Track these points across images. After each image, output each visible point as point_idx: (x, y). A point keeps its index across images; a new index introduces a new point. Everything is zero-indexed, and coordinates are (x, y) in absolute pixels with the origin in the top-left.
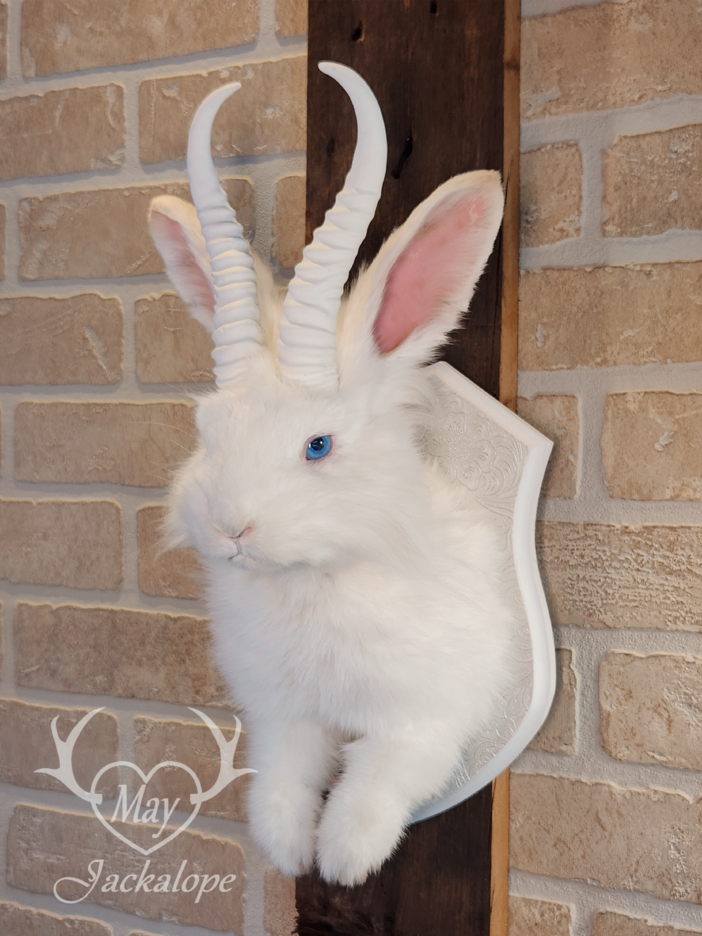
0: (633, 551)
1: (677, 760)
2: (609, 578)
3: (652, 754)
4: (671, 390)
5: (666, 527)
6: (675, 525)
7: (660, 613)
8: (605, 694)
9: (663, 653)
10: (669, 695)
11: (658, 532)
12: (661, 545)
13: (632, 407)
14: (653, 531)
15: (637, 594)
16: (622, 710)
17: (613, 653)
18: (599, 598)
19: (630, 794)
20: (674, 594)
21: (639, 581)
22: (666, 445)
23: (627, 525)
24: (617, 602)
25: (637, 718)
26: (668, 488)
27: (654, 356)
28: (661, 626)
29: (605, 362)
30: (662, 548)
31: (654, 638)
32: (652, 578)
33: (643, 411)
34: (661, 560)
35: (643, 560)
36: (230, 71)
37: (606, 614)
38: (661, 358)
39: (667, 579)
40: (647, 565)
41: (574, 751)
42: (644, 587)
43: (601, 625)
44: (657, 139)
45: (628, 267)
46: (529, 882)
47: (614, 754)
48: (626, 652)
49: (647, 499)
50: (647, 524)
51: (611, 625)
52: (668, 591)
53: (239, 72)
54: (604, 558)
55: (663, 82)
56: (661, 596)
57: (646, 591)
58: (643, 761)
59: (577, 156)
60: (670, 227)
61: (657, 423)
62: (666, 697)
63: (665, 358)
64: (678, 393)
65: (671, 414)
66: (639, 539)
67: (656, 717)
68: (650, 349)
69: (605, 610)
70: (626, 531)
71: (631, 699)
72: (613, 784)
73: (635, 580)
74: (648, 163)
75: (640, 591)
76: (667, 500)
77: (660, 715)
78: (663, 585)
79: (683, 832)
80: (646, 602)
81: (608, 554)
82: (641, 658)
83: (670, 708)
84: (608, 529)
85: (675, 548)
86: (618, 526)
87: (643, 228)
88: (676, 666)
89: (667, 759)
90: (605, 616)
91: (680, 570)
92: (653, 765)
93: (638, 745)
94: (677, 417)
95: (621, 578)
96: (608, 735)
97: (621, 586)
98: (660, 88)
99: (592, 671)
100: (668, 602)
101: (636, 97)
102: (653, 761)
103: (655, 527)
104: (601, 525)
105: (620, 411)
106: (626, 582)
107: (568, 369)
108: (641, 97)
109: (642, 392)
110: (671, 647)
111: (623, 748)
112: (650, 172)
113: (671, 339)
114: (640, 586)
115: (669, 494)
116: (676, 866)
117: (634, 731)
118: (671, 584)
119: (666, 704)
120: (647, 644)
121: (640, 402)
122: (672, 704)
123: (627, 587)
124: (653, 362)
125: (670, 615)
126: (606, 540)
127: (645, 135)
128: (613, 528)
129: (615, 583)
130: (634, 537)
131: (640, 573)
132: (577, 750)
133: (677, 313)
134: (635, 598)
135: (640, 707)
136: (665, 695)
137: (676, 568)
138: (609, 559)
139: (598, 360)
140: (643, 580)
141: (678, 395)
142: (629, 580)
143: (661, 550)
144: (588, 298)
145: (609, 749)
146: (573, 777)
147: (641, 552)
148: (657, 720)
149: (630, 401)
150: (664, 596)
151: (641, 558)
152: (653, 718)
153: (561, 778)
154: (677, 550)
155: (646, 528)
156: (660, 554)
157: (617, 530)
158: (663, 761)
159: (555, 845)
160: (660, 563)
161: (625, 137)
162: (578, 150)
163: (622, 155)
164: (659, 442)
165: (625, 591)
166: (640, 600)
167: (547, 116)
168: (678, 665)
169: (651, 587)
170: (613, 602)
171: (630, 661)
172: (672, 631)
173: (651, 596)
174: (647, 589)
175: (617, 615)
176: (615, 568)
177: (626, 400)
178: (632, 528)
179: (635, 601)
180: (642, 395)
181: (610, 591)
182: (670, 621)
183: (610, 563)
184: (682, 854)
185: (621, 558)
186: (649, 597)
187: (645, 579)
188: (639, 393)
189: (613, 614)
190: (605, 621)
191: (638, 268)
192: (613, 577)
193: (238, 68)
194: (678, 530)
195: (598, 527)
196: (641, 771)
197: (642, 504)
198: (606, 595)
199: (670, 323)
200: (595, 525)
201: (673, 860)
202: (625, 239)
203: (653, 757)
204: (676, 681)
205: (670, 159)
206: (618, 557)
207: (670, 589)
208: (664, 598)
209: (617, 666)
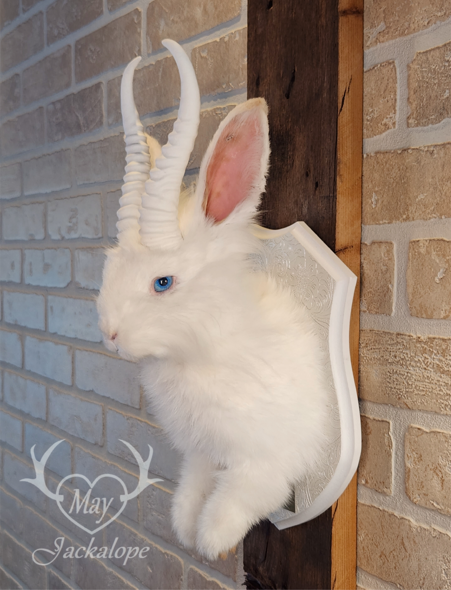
0: (423, 355)
1: (446, 509)
2: (409, 373)
3: (432, 502)
4: (445, 239)
5: (441, 339)
6: (446, 338)
7: (437, 401)
8: (408, 455)
9: (439, 430)
10: (442, 461)
11: (436, 342)
12: (438, 352)
13: (423, 250)
14: (433, 341)
15: (424, 386)
16: (416, 468)
17: (412, 427)
18: (404, 387)
19: (420, 528)
20: (445, 388)
21: (426, 377)
22: (441, 278)
23: (420, 336)
24: (414, 391)
25: (424, 475)
26: (442, 310)
27: (435, 214)
28: (438, 411)
29: (408, 218)
30: (439, 354)
31: (435, 419)
32: (433, 375)
33: (429, 253)
34: (438, 363)
35: (428, 362)
36: (229, 36)
37: (408, 399)
38: (438, 214)
39: (441, 377)
40: (430, 366)
41: (391, 493)
42: (428, 381)
43: (405, 406)
44: (437, 53)
45: (421, 149)
46: (368, 579)
47: (412, 499)
48: (419, 427)
49: (430, 318)
50: (431, 336)
51: (411, 407)
52: (442, 385)
53: (233, 36)
54: (407, 359)
55: (441, 10)
56: (438, 389)
57: (430, 385)
58: (427, 506)
59: (393, 70)
60: (444, 118)
61: (436, 262)
62: (440, 463)
63: (441, 215)
64: (448, 240)
65: (444, 256)
66: (426, 346)
67: (435, 477)
68: (433, 208)
69: (407, 396)
70: (419, 340)
71: (421, 461)
72: (412, 520)
73: (423, 376)
74: (432, 71)
75: (427, 384)
76: (442, 319)
77: (437, 475)
78: (439, 381)
79: (449, 562)
80: (430, 392)
81: (409, 356)
82: (427, 433)
83: (443, 471)
84: (409, 338)
85: (446, 354)
86: (415, 336)
87: (429, 120)
88: (446, 441)
89: (441, 507)
90: (407, 400)
91: (449, 371)
92: (433, 510)
93: (425, 494)
94: (448, 258)
95: (416, 374)
96: (409, 485)
97: (416, 379)
98: (439, 14)
99: (401, 439)
100: (442, 393)
101: (426, 23)
102: (432, 507)
103: (434, 338)
104: (406, 335)
105: (416, 254)
106: (418, 377)
107: (389, 223)
108: (428, 23)
109: (428, 240)
110: (444, 427)
111: (417, 495)
112: (434, 78)
113: (444, 201)
114: (426, 380)
115: (443, 314)
116: (445, 586)
117: (423, 484)
118: (444, 381)
119: (440, 467)
120: (431, 423)
121: (427, 247)
122: (444, 467)
123: (419, 381)
124: (434, 217)
125: (443, 403)
126: (408, 345)
127: (430, 51)
128: (412, 338)
129: (413, 378)
130: (423, 345)
131: (426, 371)
132: (393, 492)
133: (448, 182)
134: (423, 389)
135: (426, 468)
136: (440, 461)
137: (446, 369)
138: (410, 359)
139: (404, 217)
140: (428, 376)
141: (448, 242)
142: (421, 375)
143: (438, 355)
144: (399, 172)
145: (409, 495)
146: (390, 511)
147: (427, 356)
148: (435, 478)
149: (421, 246)
150: (440, 389)
151: (427, 360)
152: (433, 477)
153: (384, 510)
154: (447, 356)
155: (429, 338)
156: (438, 358)
157: (414, 339)
158: (439, 509)
159: (381, 556)
160: (437, 364)
161: (420, 53)
162: (394, 66)
163: (418, 66)
164: (437, 276)
165: (418, 383)
166: (426, 391)
167: (378, 43)
168: (447, 440)
169: (432, 382)
170: (412, 390)
171: (420, 434)
172: (443, 415)
173: (432, 388)
174: (430, 383)
175: (414, 400)
176: (413, 366)
177: (420, 245)
178: (422, 338)
179: (423, 391)
180: (428, 241)
181: (410, 383)
182: (443, 408)
183: (410, 362)
184: (449, 578)
185: (416, 359)
186: (431, 389)
187: (429, 376)
188: (426, 241)
189: (412, 399)
190: (407, 403)
191: (426, 149)
192: (412, 372)
193: (232, 33)
194: (447, 341)
195: (404, 336)
196: (428, 514)
197: (428, 321)
198: (408, 386)
199: (444, 188)
200: (402, 335)
201: (444, 581)
202: (420, 128)
203: (433, 504)
204: (446, 452)
205: (445, 66)
206: (414, 358)
207: (443, 384)
208: (439, 391)
209: (414, 437)
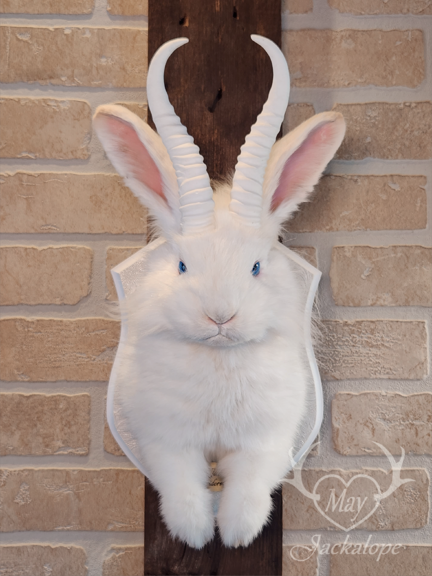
0: (350, 335)
1: (378, 451)
2: (336, 351)
3: (363, 449)
4: (370, 246)
5: (369, 321)
6: (374, 320)
7: (367, 369)
8: (336, 418)
9: (369, 392)
10: (372, 415)
11: (365, 324)
12: (366, 331)
13: (348, 254)
14: (362, 323)
15: (353, 359)
16: (346, 426)
17: (340, 394)
18: (331, 363)
19: (351, 474)
20: (374, 358)
21: (354, 352)
22: (368, 276)
23: (346, 320)
24: (341, 365)
25: (354, 430)
26: (369, 299)
27: (360, 226)
28: (368, 376)
29: (331, 229)
30: (367, 332)
31: (362, 384)
32: (362, 350)
33: (354, 257)
34: (366, 339)
35: (356, 340)
36: (72, 30)
37: (335, 372)
38: (364, 228)
39: (370, 350)
40: (358, 343)
41: (317, 454)
42: (357, 355)
43: (332, 378)
44: (359, 108)
45: (344, 177)
46: (291, 536)
47: (341, 452)
48: (347, 392)
49: (357, 306)
50: (358, 320)
51: (338, 378)
52: (371, 356)
54: (333, 340)
55: (361, 77)
56: (367, 360)
57: (358, 358)
58: (359, 454)
59: (313, 112)
60: (367, 156)
61: (362, 263)
62: (371, 416)
63: (366, 228)
64: (374, 247)
65: (370, 258)
66: (353, 328)
67: (366, 428)
68: (357, 222)
69: (334, 370)
70: (346, 324)
71: (351, 419)
72: (341, 470)
73: (352, 351)
74: (354, 120)
75: (355, 357)
76: (369, 306)
77: (368, 426)
78: (368, 354)
80: (358, 363)
81: (336, 337)
82: (356, 396)
83: (373, 422)
84: (335, 323)
85: (374, 332)
86: (341, 322)
87: (352, 156)
88: (376, 398)
89: (373, 451)
90: (335, 373)
91: (377, 345)
92: (364, 456)
93: (356, 445)
94: (374, 260)
95: (344, 351)
96: (338, 442)
97: (344, 355)
98: (359, 80)
99: (327, 406)
100: (371, 363)
101: (346, 83)
102: (364, 453)
103: (362, 321)
104: (332, 321)
105: (341, 257)
106: (346, 353)
107: (310, 232)
108: (349, 84)
109: (353, 246)
110: (373, 388)
111: (347, 448)
112: (355, 126)
113: (369, 218)
114: (355, 355)
115: (370, 302)
116: (379, 511)
117: (353, 437)
118: (373, 353)
119: (371, 420)
120: (359, 387)
121: (353, 252)
122: (374, 419)
123: (347, 356)
124: (359, 229)
125: (372, 370)
126: (334, 329)
127: (352, 105)
128: (338, 323)
129: (340, 354)
130: (351, 327)
131: (354, 347)
132: (319, 452)
133: (372, 203)
134: (352, 362)
135: (356, 424)
136: (371, 415)
137: (375, 343)
138: (336, 340)
139: (328, 227)
140: (357, 351)
141: (373, 248)
142: (348, 351)
143: (366, 334)
144: (321, 192)
145: (339, 449)
146: (317, 469)
147: (355, 336)
148: (366, 430)
149: (346, 251)
150: (369, 359)
151: (355, 339)
152: (363, 429)
153: (310, 470)
154: (375, 333)
155: (358, 322)
156: (366, 336)
157: (341, 323)
158: (370, 452)
159: (307, 511)
160: (366, 341)
161: (341, 105)
162: (313, 109)
164: (364, 274)
165: (346, 358)
166: (355, 363)
167: (294, 87)
168: (378, 397)
169: (361, 355)
170: (339, 365)
171: (350, 397)
172: (373, 379)
173: (361, 360)
174: (359, 356)
175: (342, 372)
176: (340, 346)
177: (345, 250)
178: (349, 322)
179: (352, 363)
180: (353, 248)
181: (338, 359)
182: (373, 374)
183: (337, 342)
184: (382, 504)
185: (343, 339)
186: (360, 360)
187: (358, 351)
188: (352, 247)
189: (340, 371)
190: (335, 376)
191: (350, 177)
192: (339, 350)
193: (78, 29)
194: (376, 322)
195: (329, 322)
196: (357, 460)
197: (354, 309)
198: (335, 361)
199: (368, 208)
200: (328, 321)
201: (378, 508)
202: (341, 161)
203: (365, 450)
204: (376, 407)
205: (366, 119)
206: (342, 339)
207: (372, 355)
208: (368, 361)
209: (342, 401)
